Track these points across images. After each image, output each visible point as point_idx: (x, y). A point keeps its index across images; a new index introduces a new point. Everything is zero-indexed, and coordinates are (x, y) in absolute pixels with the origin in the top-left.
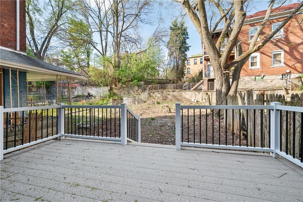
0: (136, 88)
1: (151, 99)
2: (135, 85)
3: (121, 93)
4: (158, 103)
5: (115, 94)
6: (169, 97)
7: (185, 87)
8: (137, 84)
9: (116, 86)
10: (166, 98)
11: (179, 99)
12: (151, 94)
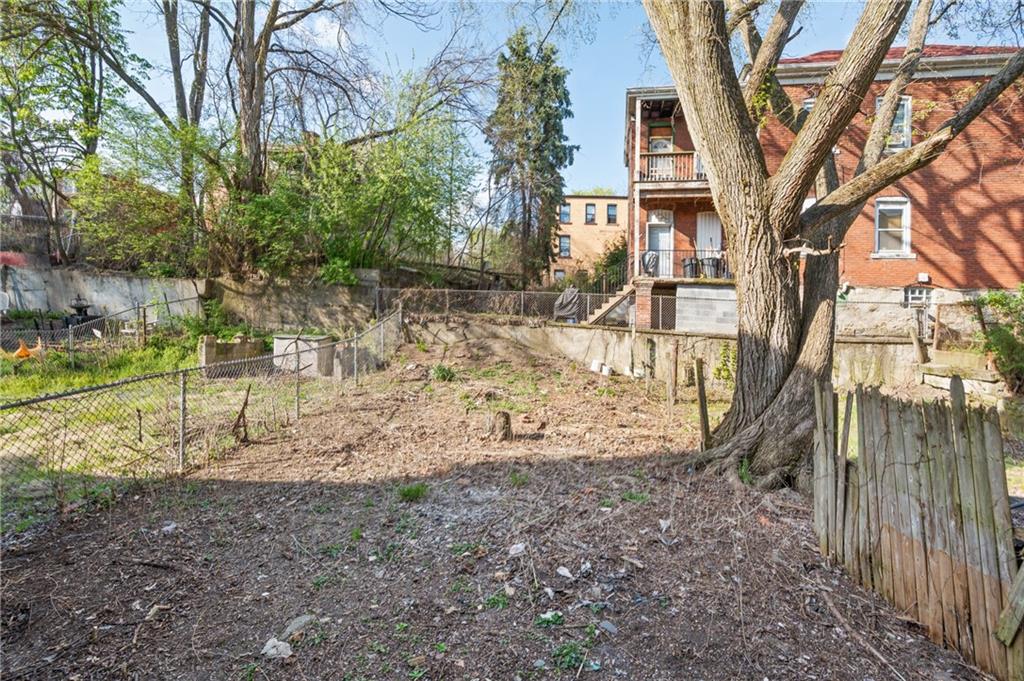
0: (345, 298)
1: (412, 352)
2: (336, 284)
3: (264, 318)
4: (447, 376)
5: (231, 319)
6: (497, 346)
7: (562, 307)
8: (347, 278)
9: (240, 278)
10: (481, 353)
11: (539, 358)
12: (415, 328)
